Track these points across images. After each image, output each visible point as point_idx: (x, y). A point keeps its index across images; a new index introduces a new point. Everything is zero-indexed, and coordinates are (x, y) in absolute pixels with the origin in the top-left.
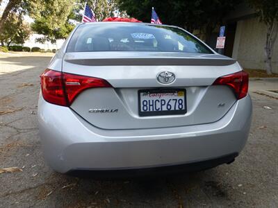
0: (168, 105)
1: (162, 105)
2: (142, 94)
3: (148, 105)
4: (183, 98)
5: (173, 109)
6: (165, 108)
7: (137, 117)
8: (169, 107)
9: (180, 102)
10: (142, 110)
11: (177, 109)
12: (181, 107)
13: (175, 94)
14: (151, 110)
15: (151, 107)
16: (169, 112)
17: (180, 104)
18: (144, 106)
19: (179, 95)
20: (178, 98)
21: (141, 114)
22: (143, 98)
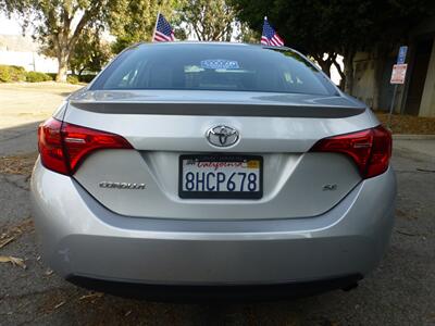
0: (230, 182)
1: (219, 182)
2: (185, 162)
3: (195, 181)
4: (256, 171)
5: (238, 189)
6: (223, 188)
7: (175, 198)
8: (231, 186)
9: (252, 179)
10: (185, 189)
11: (246, 189)
12: (252, 186)
13: (245, 164)
14: (200, 189)
15: (200, 185)
16: (231, 195)
17: (250, 182)
18: (188, 181)
19: (250, 166)
20: (248, 171)
21: (183, 195)
22: (187, 169)
